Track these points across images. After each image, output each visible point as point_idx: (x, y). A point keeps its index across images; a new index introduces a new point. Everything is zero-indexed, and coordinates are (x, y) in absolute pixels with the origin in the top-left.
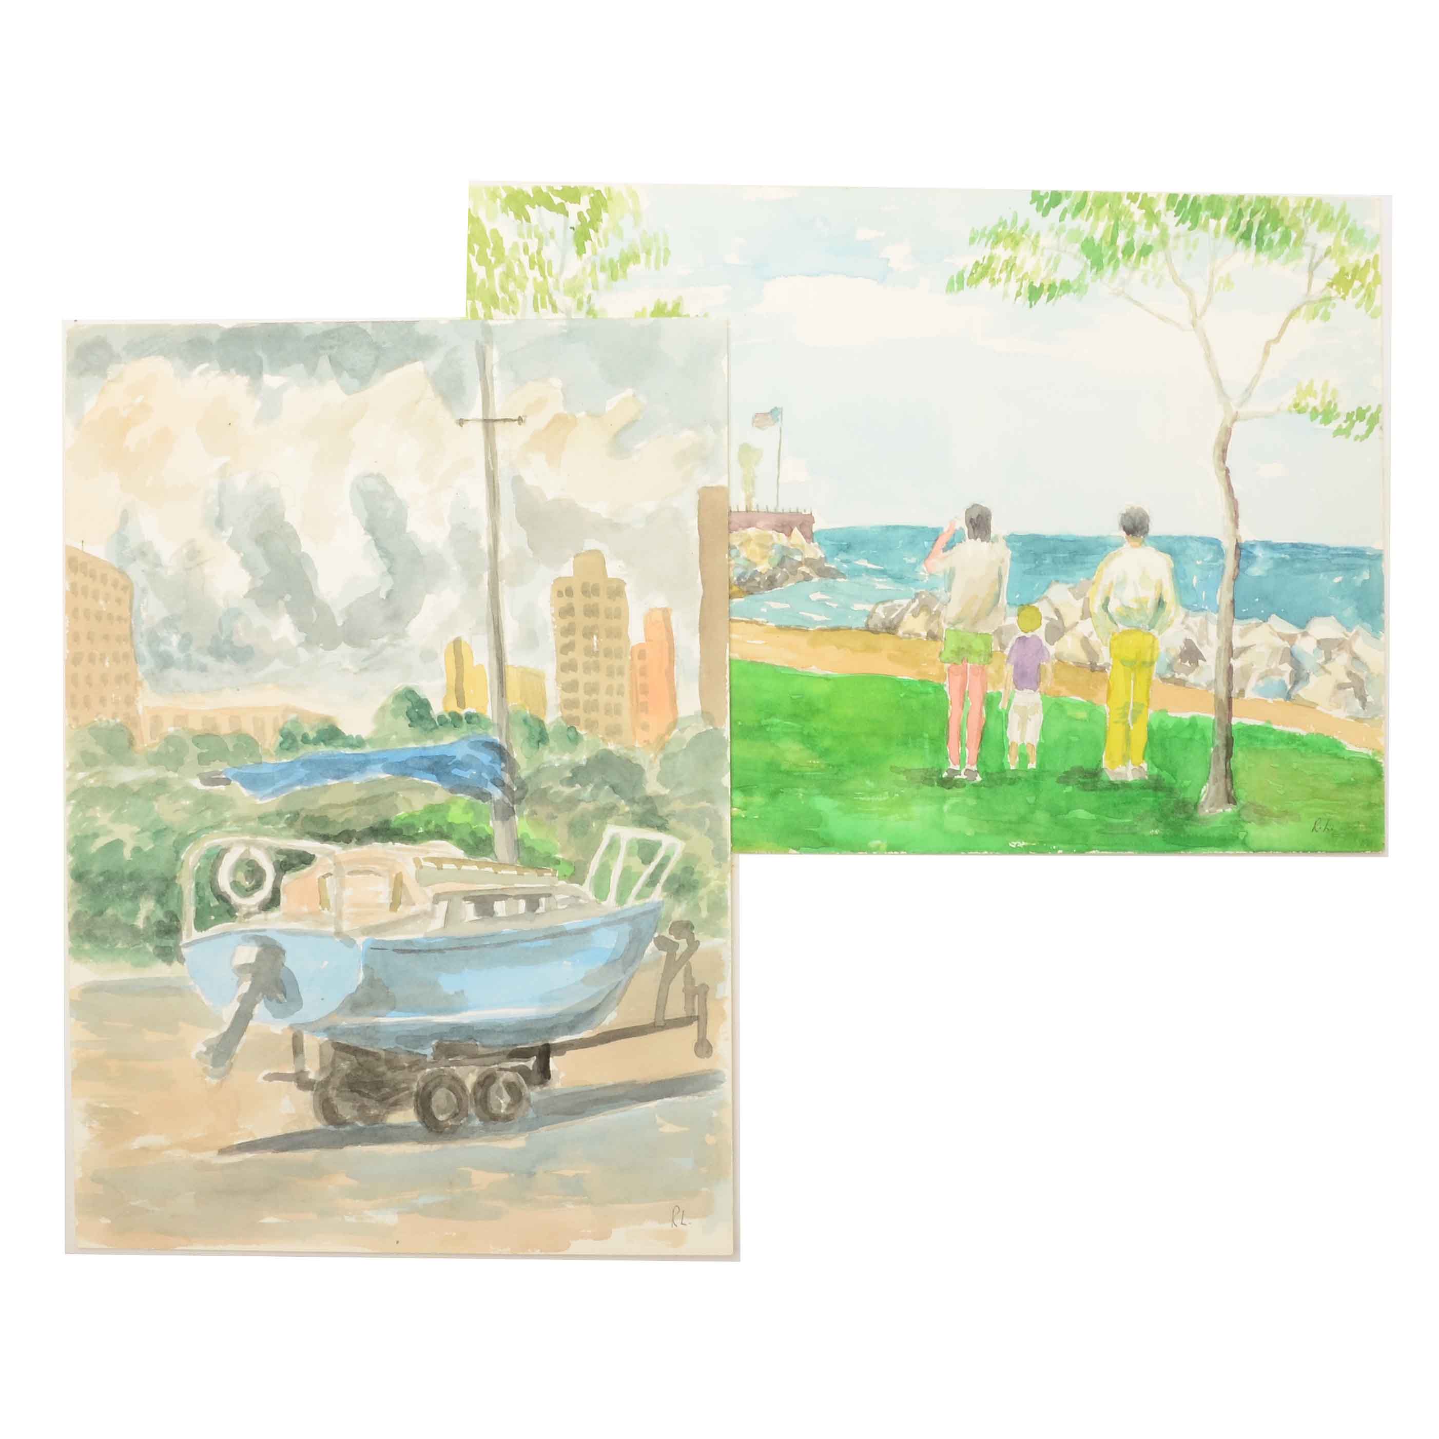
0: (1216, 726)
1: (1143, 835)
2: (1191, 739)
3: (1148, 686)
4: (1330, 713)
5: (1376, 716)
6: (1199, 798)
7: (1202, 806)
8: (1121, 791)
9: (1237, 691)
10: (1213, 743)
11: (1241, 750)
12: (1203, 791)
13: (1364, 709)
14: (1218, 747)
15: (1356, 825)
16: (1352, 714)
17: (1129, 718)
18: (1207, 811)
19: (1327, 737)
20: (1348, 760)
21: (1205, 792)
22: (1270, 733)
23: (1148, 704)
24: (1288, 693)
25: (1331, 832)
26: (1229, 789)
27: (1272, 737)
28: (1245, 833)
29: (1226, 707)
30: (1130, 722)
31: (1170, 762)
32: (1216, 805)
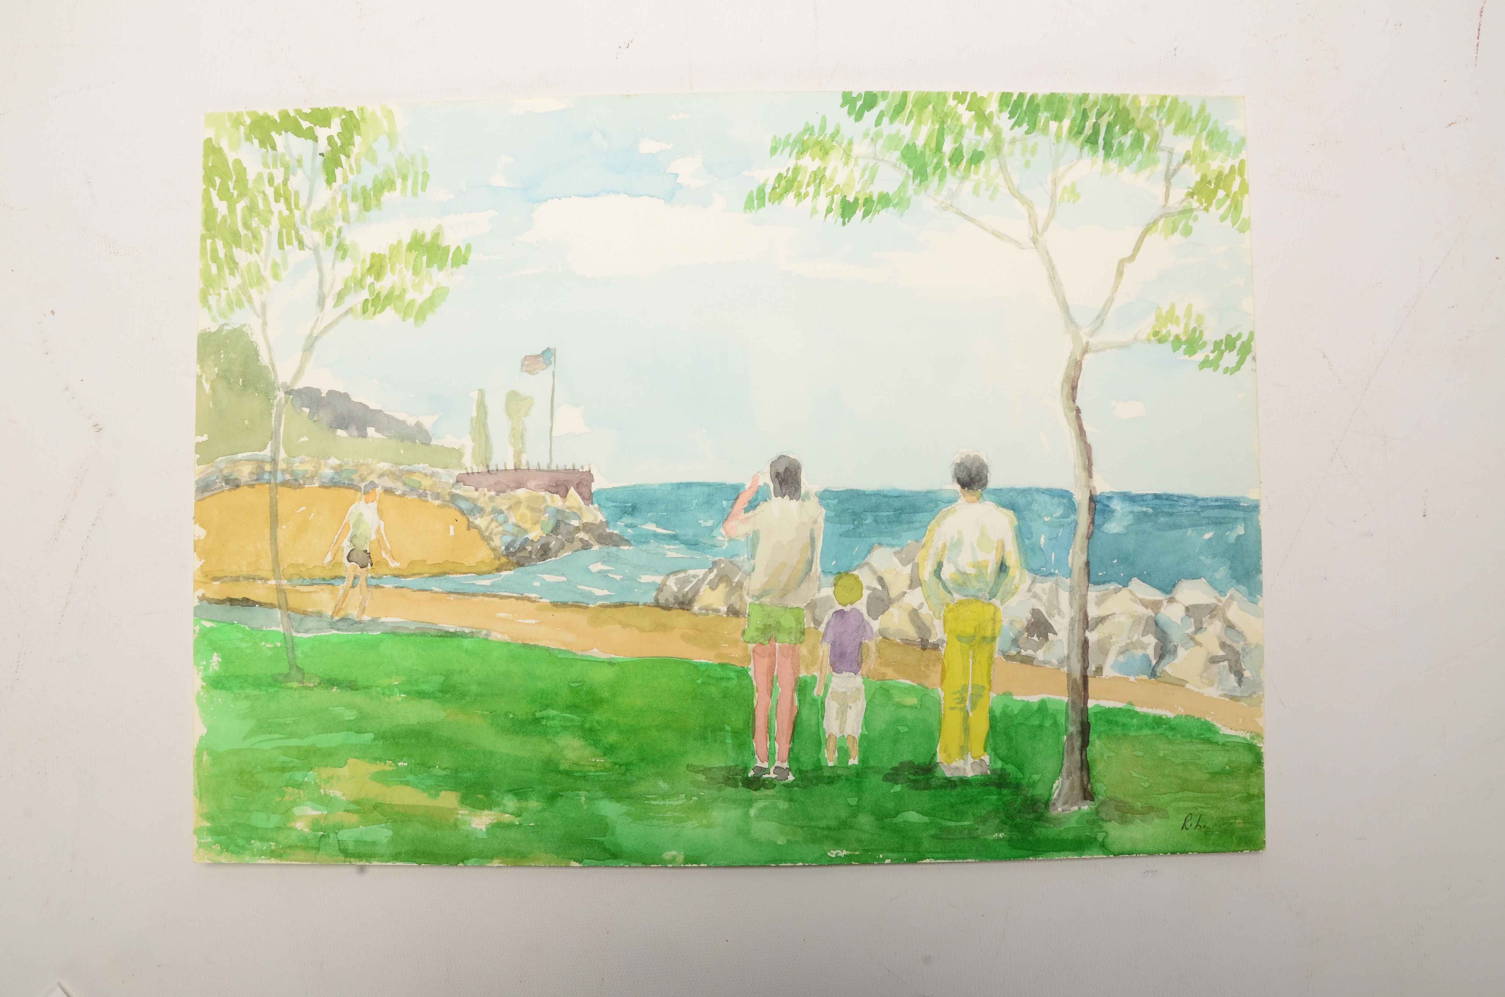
0: (1070, 711)
1: (986, 840)
2: (1041, 726)
3: (990, 665)
4: (1201, 691)
5: (1255, 693)
6: (1050, 795)
7: (1054, 804)
8: (959, 789)
9: (1094, 669)
10: (1066, 730)
11: (1099, 738)
12: (1055, 786)
13: (1240, 685)
14: (1072, 734)
15: (1232, 821)
16: (1225, 692)
17: (968, 703)
18: (1060, 809)
19: (1198, 719)
20: (1224, 745)
21: (1057, 787)
22: (1132, 717)
23: (990, 686)
24: (1153, 670)
25: (1203, 830)
26: (1085, 783)
27: (1135, 720)
28: (1104, 834)
29: (1081, 688)
30: (969, 708)
31: (1017, 753)
32: (1070, 802)
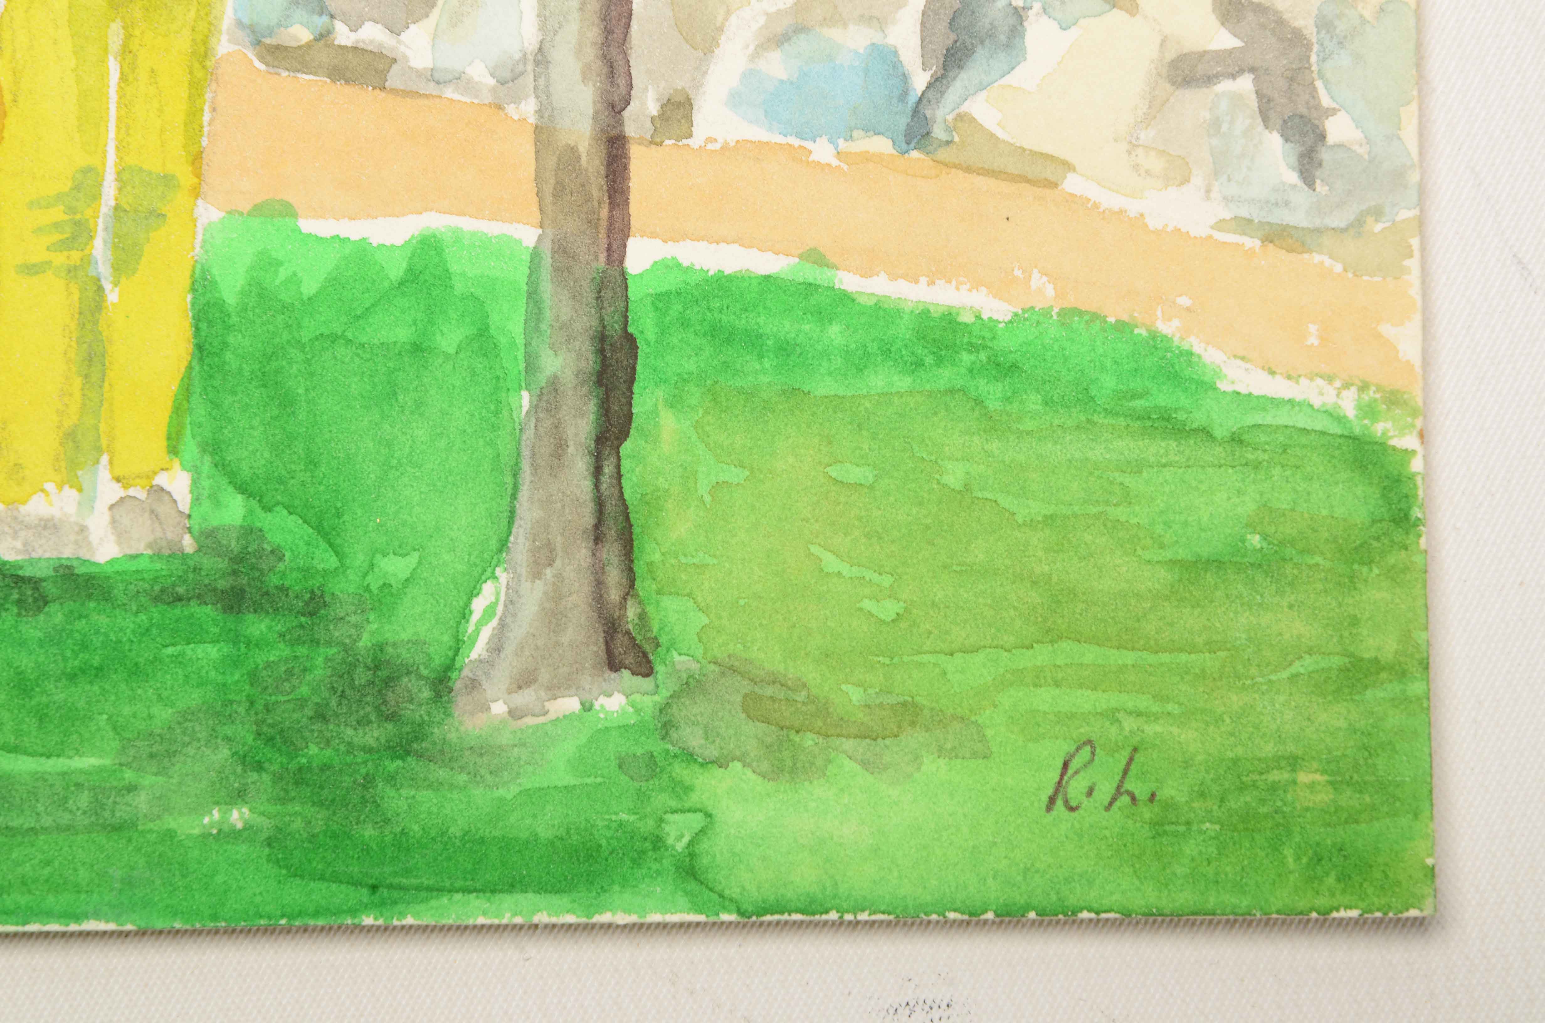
0: (547, 288)
1: (170, 834)
2: (417, 349)
3: (196, 89)
4: (1133, 207)
5: (1377, 213)
6: (458, 646)
7: (474, 685)
8: (56, 614)
9: (653, 108)
10: (531, 366)
11: (675, 402)
12: (478, 605)
13: (1308, 179)
14: (554, 384)
15: (1275, 776)
16: (1244, 212)
17: (99, 248)
18: (499, 708)
19: (1121, 327)
20: (1236, 440)
21: (490, 611)
22: (823, 316)
23: (198, 175)
24: (916, 111)
25: (1147, 813)
26: (614, 595)
27: (835, 333)
28: (696, 821)
29: (597, 187)
30: (104, 269)
31: (312, 463)
32: (544, 676)
